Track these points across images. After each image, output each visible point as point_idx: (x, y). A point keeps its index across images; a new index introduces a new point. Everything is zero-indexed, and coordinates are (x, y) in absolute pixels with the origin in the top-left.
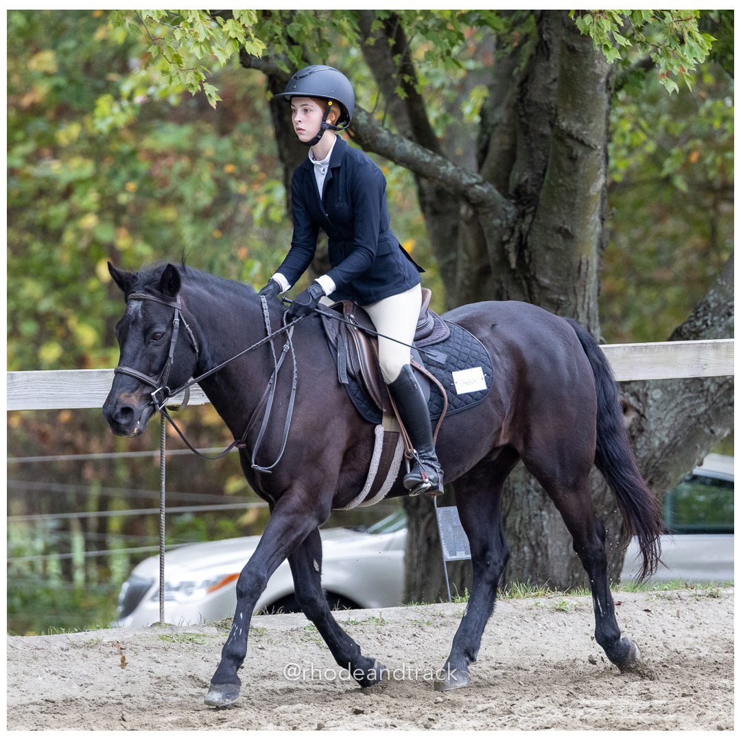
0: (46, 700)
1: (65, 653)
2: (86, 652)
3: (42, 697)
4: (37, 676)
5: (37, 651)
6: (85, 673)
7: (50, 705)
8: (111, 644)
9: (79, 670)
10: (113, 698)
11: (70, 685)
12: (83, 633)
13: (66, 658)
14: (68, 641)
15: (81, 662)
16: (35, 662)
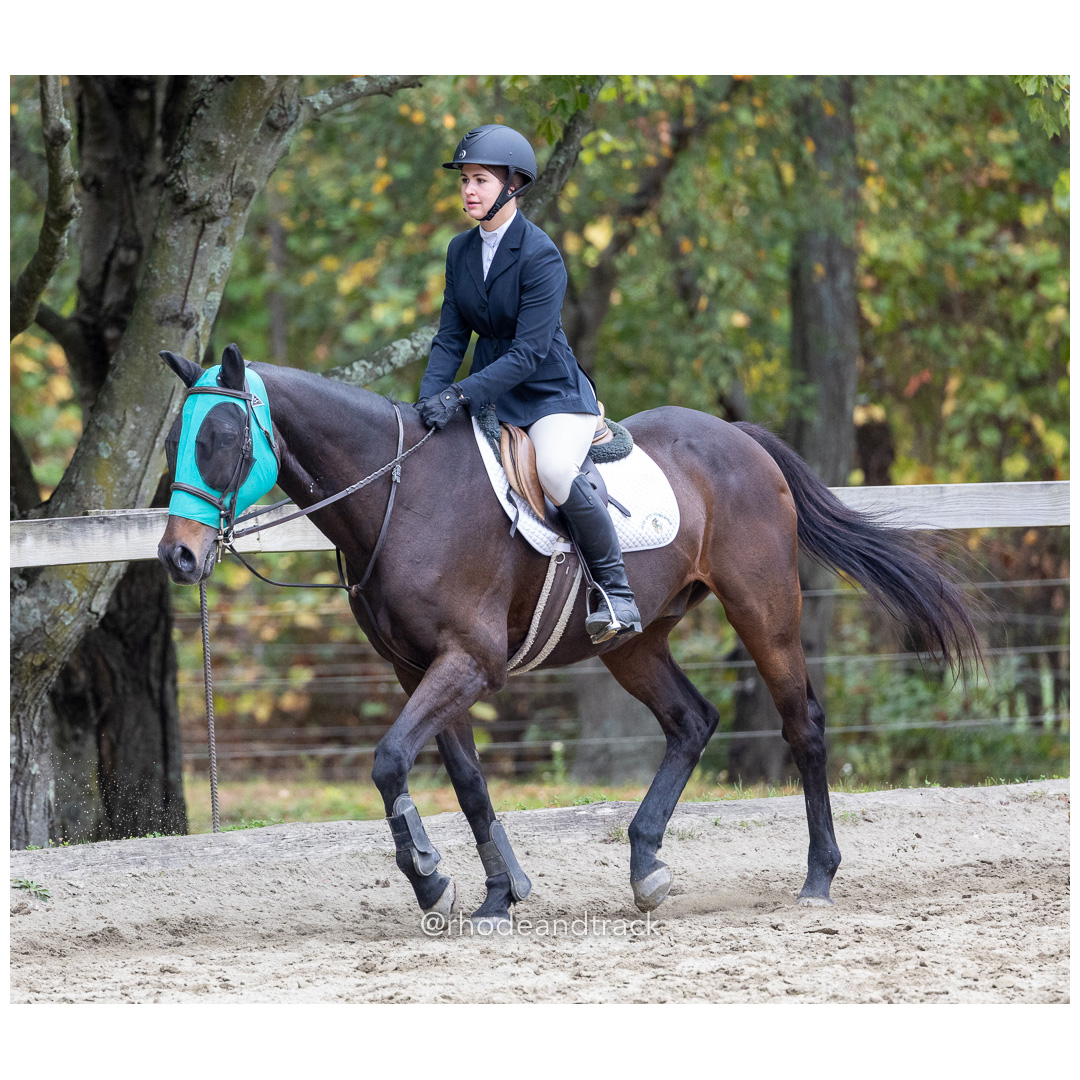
0: (982, 862)
1: (1004, 807)
2: (1029, 807)
3: (978, 858)
4: (972, 834)
5: (972, 805)
6: (1028, 830)
7: (987, 866)
8: (1057, 797)
9: (1020, 827)
10: (1060, 859)
11: (1010, 844)
12: (1025, 785)
13: (1006, 813)
14: (1008, 794)
15: (1022, 818)
16: (970, 818)
